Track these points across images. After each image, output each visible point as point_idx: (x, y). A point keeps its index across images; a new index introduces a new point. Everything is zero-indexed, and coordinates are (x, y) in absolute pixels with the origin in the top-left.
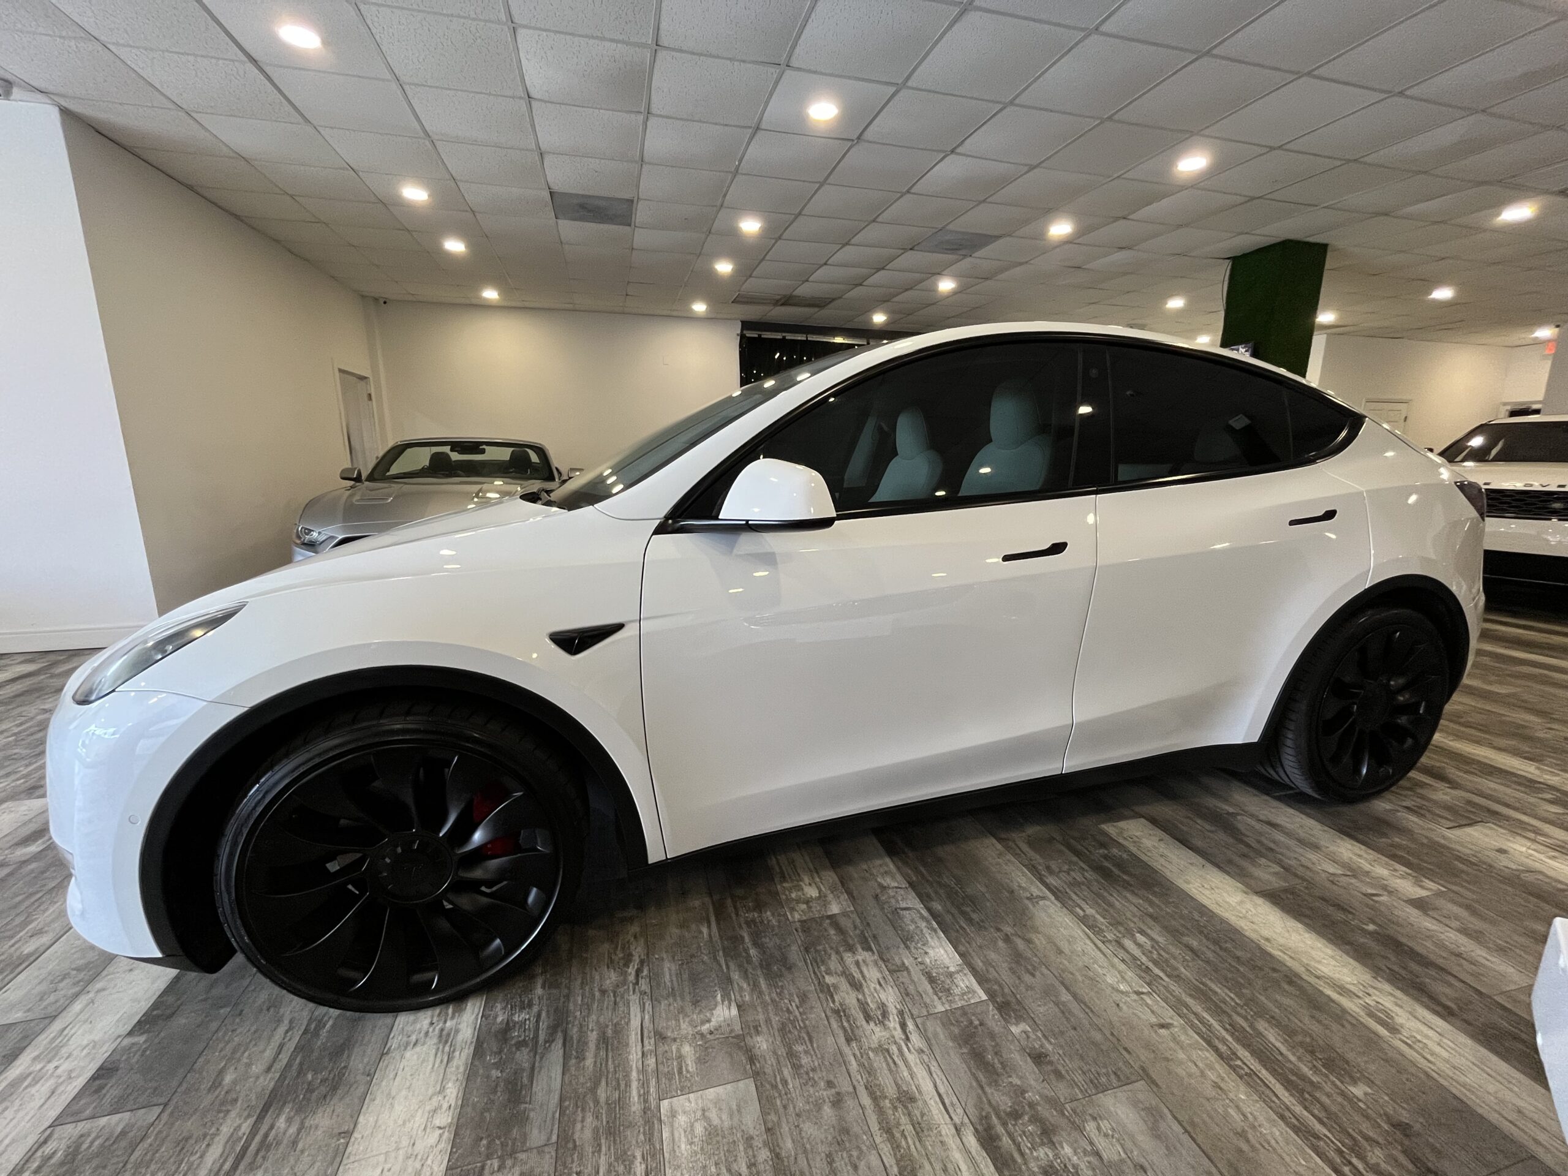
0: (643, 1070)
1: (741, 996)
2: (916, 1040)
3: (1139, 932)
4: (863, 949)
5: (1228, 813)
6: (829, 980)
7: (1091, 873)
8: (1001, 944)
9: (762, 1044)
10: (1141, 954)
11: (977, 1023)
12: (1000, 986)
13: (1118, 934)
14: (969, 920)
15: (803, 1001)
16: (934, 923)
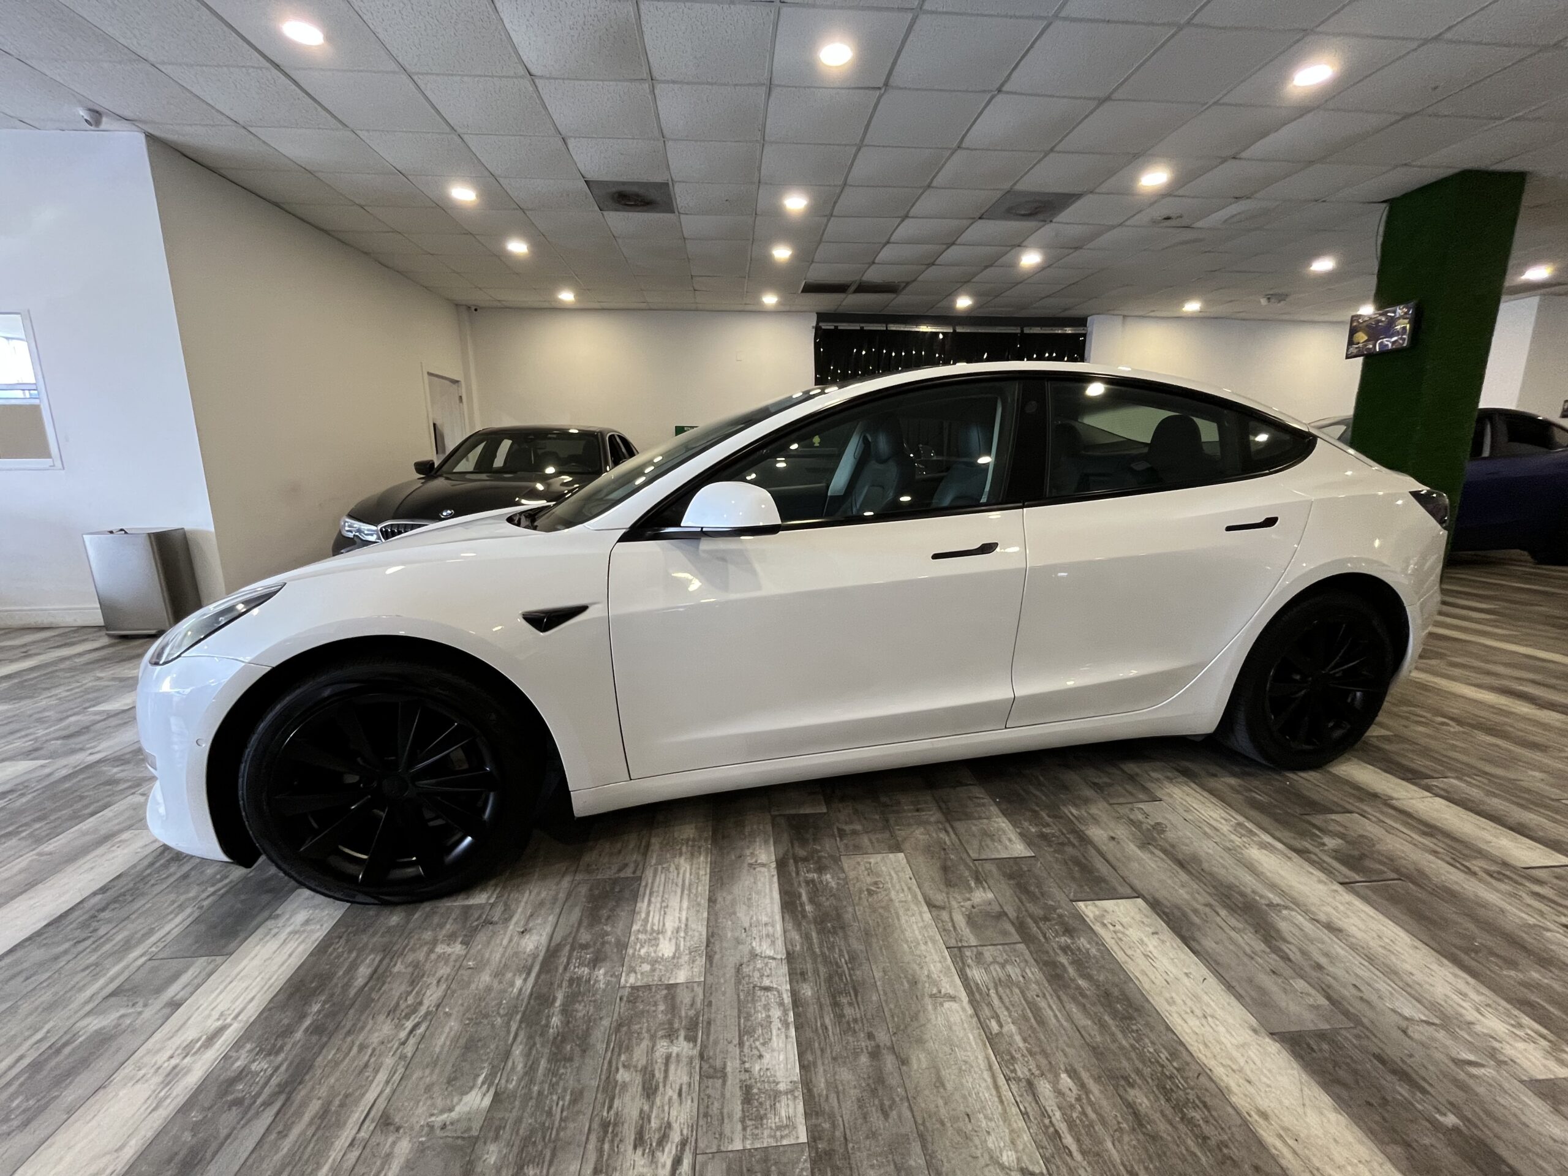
0: (336, 1167)
1: (507, 1081)
3: (1067, 1071)
4: (688, 1039)
5: (1270, 905)
6: (622, 1076)
7: (1036, 970)
8: (864, 1059)
9: (491, 1154)
10: (1055, 1108)
12: (834, 1125)
13: (1034, 1070)
14: (839, 1017)
15: (574, 1101)
16: (791, 1014)
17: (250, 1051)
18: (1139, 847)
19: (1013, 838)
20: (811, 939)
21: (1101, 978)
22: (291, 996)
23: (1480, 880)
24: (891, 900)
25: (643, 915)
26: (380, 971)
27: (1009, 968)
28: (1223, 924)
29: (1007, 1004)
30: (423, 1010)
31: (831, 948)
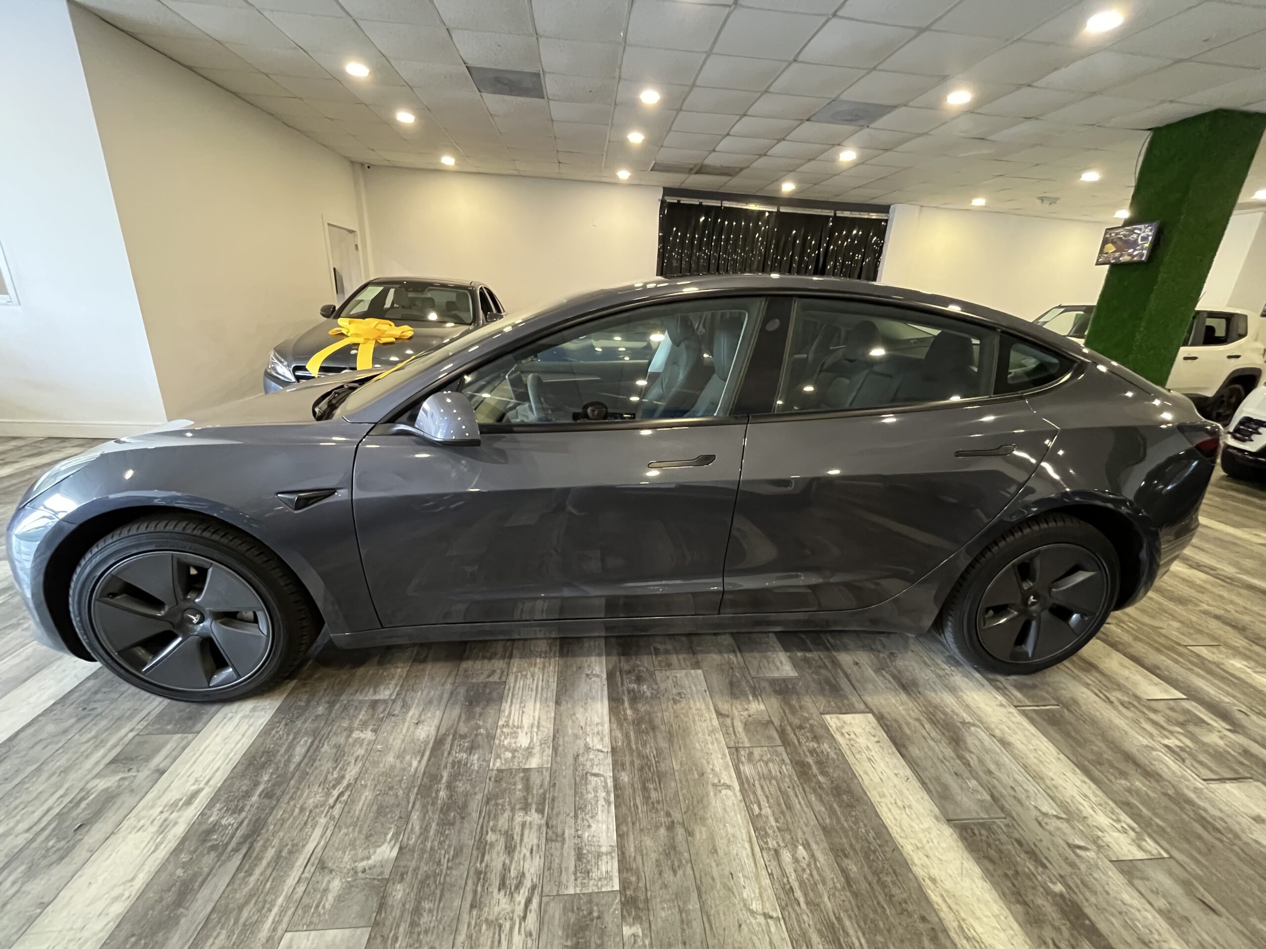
0: (289, 898)
1: (408, 839)
2: (532, 918)
3: (803, 844)
4: (537, 811)
5: (963, 723)
6: (491, 837)
7: (789, 767)
8: (662, 831)
9: (398, 892)
10: (792, 870)
11: (595, 914)
12: (638, 879)
13: (781, 842)
14: (646, 798)
15: (456, 856)
16: (612, 795)
17: (220, 810)
18: (876, 672)
19: (784, 661)
20: (630, 737)
21: (835, 775)
22: (246, 769)
23: (1115, 708)
24: (690, 708)
25: (507, 713)
26: (312, 750)
27: (771, 765)
28: (926, 735)
29: (767, 793)
30: (345, 783)
31: (644, 745)
